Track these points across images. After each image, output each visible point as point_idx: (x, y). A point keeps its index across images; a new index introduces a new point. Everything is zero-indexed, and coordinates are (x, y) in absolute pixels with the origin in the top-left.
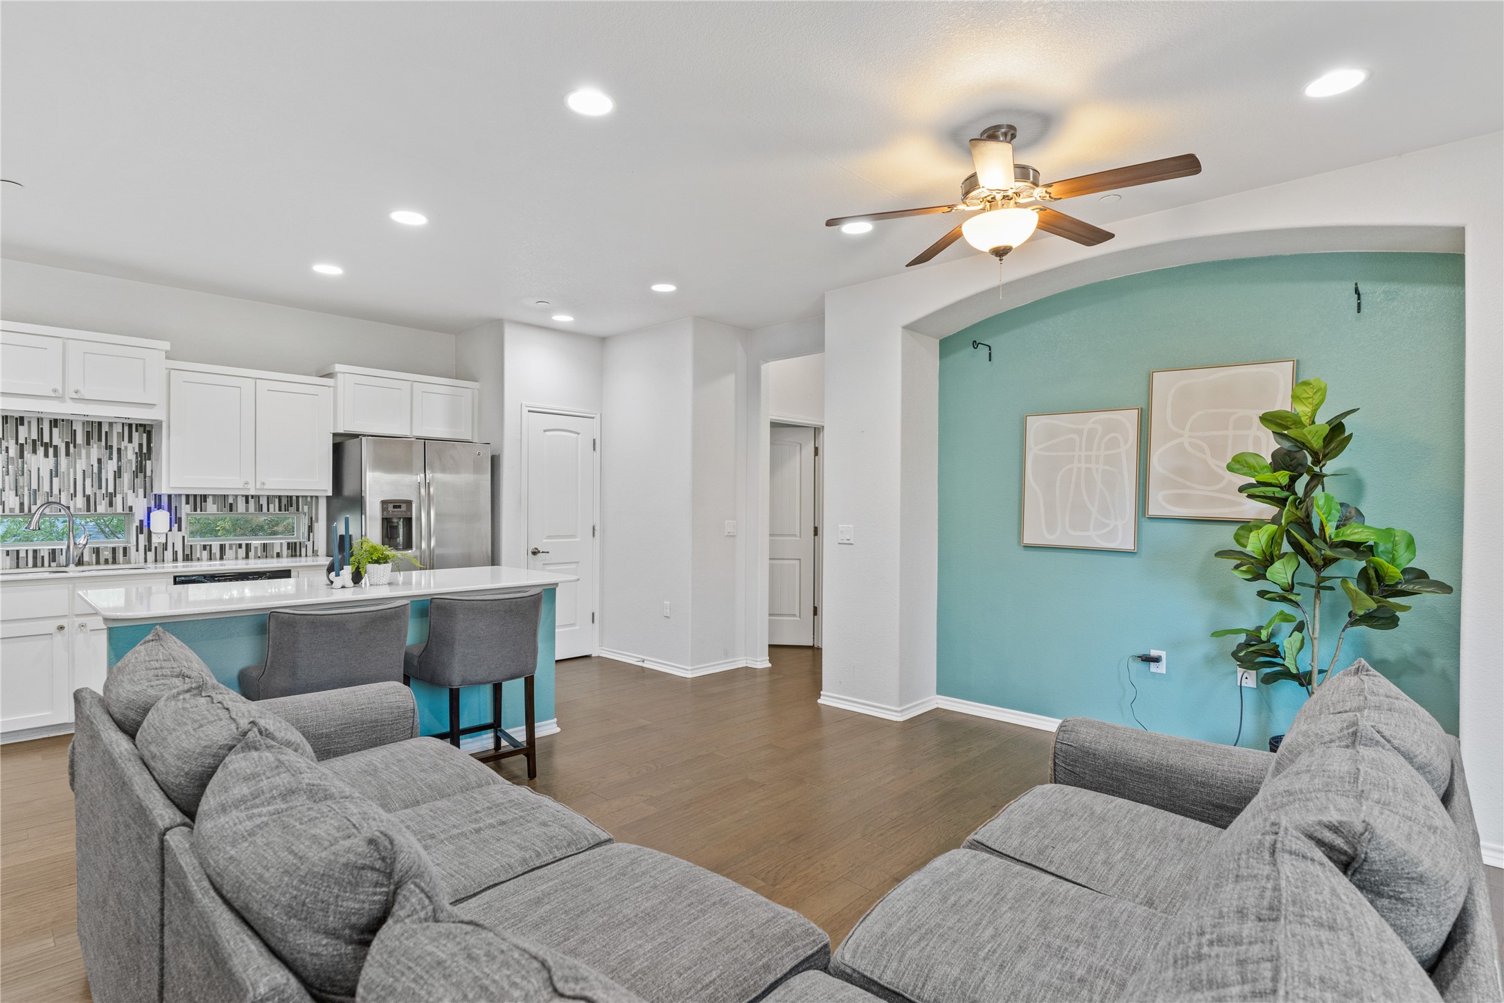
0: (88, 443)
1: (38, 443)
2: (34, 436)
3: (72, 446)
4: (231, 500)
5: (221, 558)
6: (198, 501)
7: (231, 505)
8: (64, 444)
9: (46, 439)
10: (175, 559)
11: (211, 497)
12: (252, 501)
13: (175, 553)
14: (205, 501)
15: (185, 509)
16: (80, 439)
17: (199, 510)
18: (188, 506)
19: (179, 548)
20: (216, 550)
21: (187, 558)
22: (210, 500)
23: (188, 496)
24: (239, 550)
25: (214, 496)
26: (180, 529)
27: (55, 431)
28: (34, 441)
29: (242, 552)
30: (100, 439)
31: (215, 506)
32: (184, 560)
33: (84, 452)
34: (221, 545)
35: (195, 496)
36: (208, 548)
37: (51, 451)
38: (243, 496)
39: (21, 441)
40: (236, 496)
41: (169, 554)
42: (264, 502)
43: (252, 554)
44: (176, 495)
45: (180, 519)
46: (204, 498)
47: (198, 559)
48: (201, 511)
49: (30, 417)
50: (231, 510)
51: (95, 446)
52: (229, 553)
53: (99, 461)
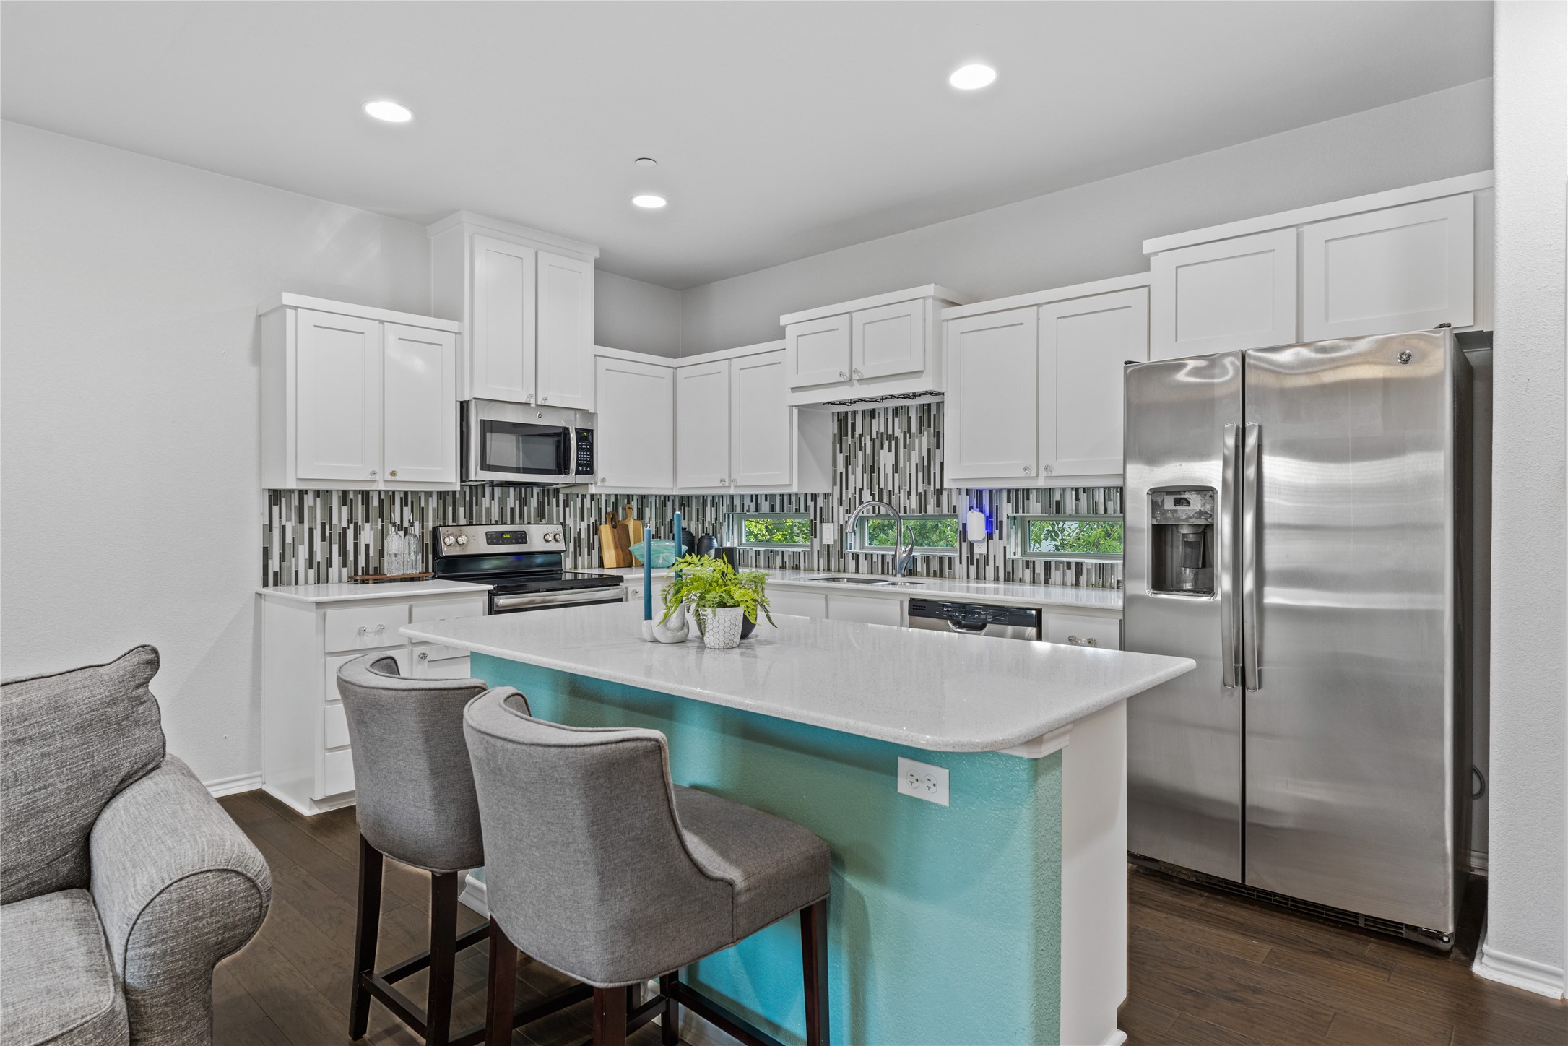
0: (920, 433)
1: (885, 436)
2: (882, 430)
3: (908, 435)
4: (1057, 497)
5: (1047, 582)
6: (1020, 496)
7: (1058, 502)
8: (902, 435)
9: (890, 432)
10: (996, 579)
11: (1034, 492)
12: (1083, 497)
13: (996, 569)
14: (1028, 498)
15: (1007, 510)
16: (914, 429)
17: (1021, 510)
18: (1010, 505)
19: (1000, 564)
20: (1040, 569)
21: (1009, 578)
22: (1033, 496)
23: (1009, 491)
24: (1068, 572)
25: (1037, 490)
26: (1001, 538)
27: (897, 420)
28: (882, 433)
29: (1071, 575)
30: (929, 427)
31: (1039, 504)
32: (1005, 580)
33: (917, 441)
34: (1046, 563)
35: (1017, 490)
36: (1031, 564)
37: (893, 442)
38: (1072, 489)
39: (874, 436)
40: (1064, 489)
41: (990, 570)
42: (1100, 497)
43: (1083, 579)
44: (997, 490)
45: (1001, 522)
46: (1027, 492)
47: (1021, 580)
48: (1023, 512)
49: (879, 409)
50: (1058, 511)
51: (926, 433)
52: (1056, 576)
53: (929, 450)
